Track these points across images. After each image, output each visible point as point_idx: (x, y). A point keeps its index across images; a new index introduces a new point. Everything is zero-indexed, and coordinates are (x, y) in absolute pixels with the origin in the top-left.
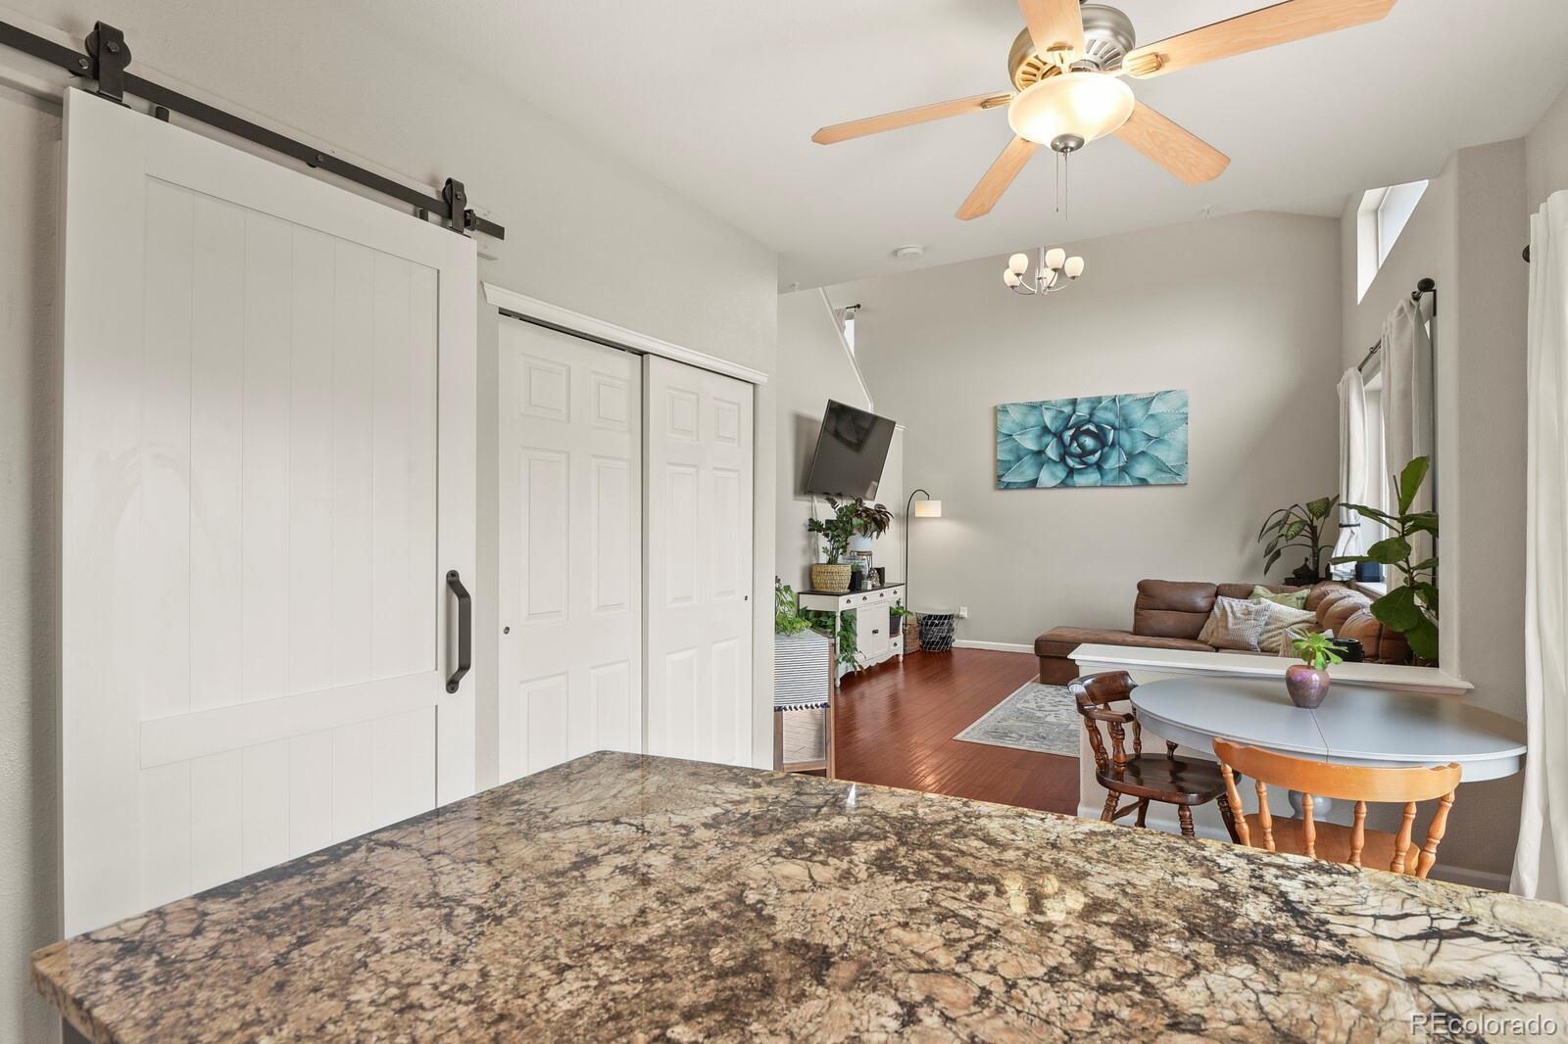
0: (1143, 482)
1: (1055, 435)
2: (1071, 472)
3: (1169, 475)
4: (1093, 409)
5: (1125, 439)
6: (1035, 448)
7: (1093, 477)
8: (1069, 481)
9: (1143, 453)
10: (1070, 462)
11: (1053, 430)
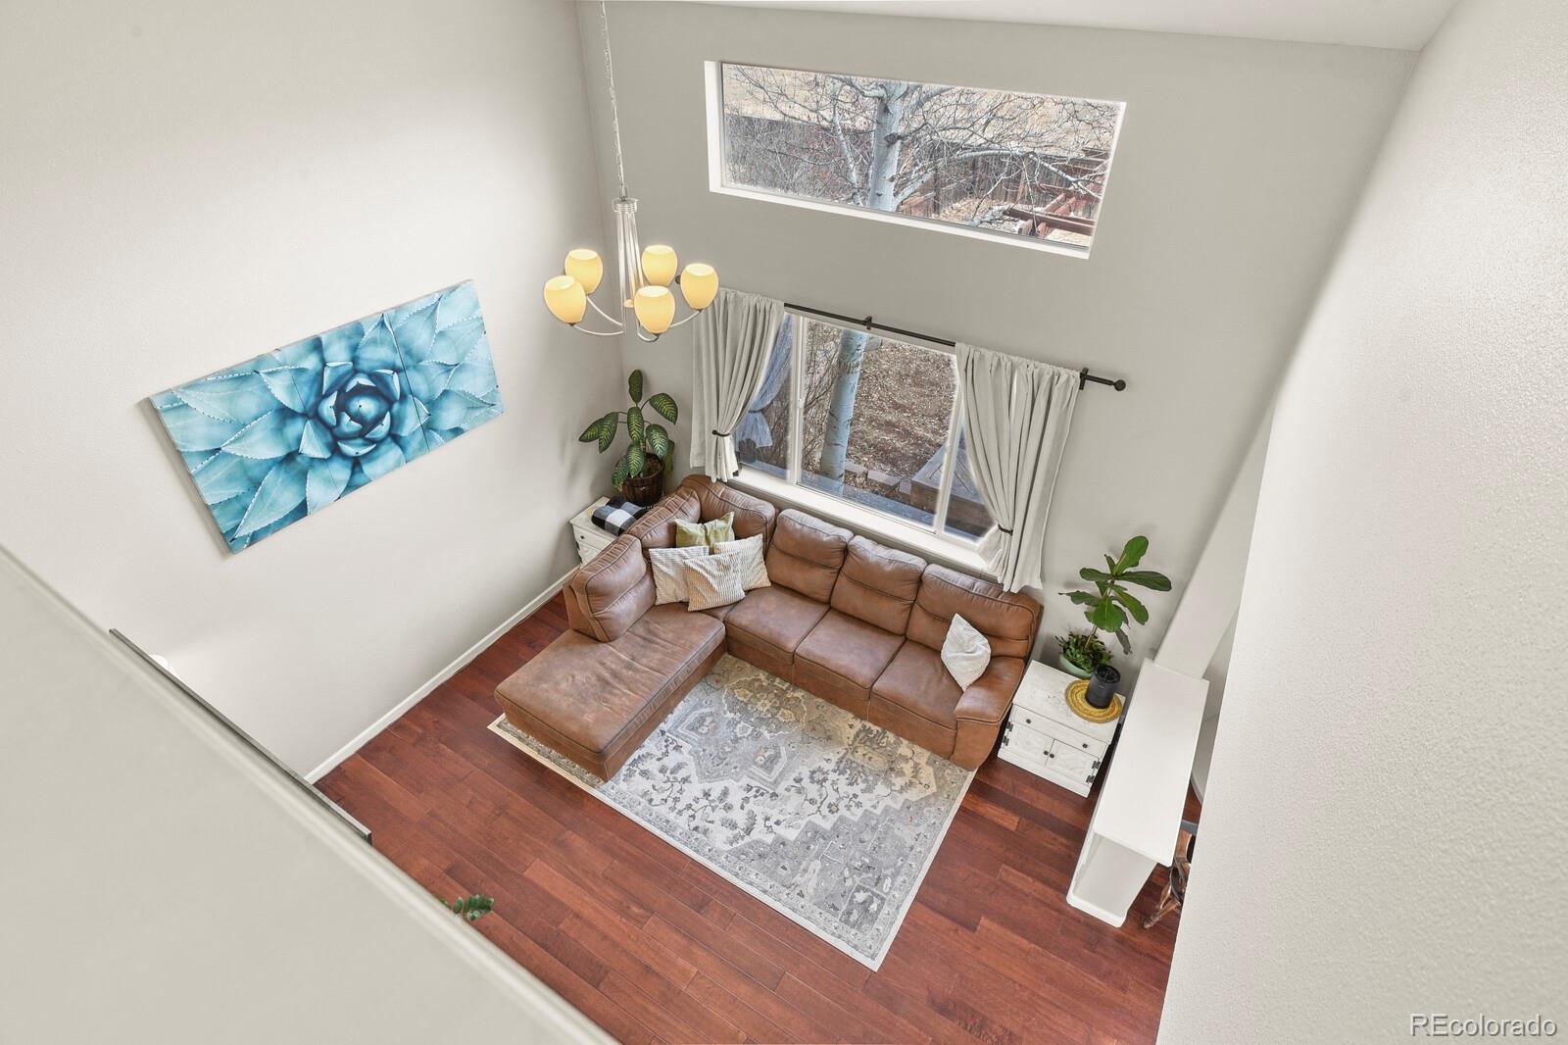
0: (457, 431)
1: (305, 415)
2: (356, 463)
3: (482, 411)
4: (354, 348)
5: (417, 381)
6: (279, 452)
7: (392, 453)
8: (358, 479)
9: (445, 393)
10: (349, 449)
11: (298, 408)
